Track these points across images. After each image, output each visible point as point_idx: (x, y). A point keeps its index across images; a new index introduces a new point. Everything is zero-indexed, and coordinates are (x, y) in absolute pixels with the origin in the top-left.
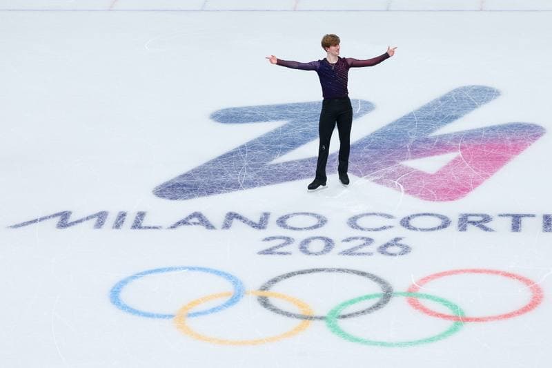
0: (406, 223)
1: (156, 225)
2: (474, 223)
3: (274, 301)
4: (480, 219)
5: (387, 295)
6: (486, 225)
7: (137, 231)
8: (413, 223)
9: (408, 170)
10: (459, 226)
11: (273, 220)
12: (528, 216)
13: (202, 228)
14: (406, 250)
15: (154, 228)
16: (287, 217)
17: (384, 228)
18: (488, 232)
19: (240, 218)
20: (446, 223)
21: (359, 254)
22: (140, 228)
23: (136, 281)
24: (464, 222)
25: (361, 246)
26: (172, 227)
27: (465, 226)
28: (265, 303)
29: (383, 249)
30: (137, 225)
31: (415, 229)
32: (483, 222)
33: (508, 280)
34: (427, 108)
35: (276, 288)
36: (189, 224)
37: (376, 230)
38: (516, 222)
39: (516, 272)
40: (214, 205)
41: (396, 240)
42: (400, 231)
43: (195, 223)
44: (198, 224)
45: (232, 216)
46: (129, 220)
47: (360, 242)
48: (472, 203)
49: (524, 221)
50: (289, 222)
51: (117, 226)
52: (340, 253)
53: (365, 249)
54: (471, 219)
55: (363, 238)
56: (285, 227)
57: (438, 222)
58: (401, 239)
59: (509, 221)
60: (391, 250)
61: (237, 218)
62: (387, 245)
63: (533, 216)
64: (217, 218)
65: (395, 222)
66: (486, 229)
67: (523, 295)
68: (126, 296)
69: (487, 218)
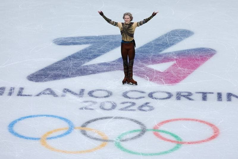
0: (151, 95)
1: (29, 94)
2: (184, 96)
4: (186, 94)
6: (190, 97)
7: (20, 97)
8: (154, 95)
10: (177, 97)
11: (86, 92)
12: (210, 93)
13: (51, 97)
14: (152, 109)
15: (28, 95)
16: (93, 91)
17: (141, 98)
18: (191, 101)
19: (70, 91)
20: (170, 96)
21: (129, 110)
22: (21, 95)
23: (21, 122)
24: (179, 96)
25: (129, 106)
26: (38, 95)
27: (180, 97)
29: (141, 108)
30: (20, 94)
31: (156, 98)
32: (188, 96)
33: (202, 124)
35: (90, 126)
36: (45, 94)
37: (137, 99)
38: (204, 96)
39: (206, 120)
40: (57, 85)
41: (147, 103)
42: (149, 100)
43: (48, 94)
44: (50, 94)
45: (66, 90)
46: (16, 91)
47: (129, 104)
48: (182, 86)
49: (208, 96)
50: (94, 94)
51: (10, 94)
52: (119, 110)
53: (131, 108)
54: (182, 94)
55: (130, 102)
56: (92, 96)
57: (166, 95)
58: (149, 103)
59: (201, 95)
60: (144, 108)
61: (69, 91)
62: (142, 106)
63: (213, 93)
64: (59, 92)
65: (146, 95)
66: (190, 99)
67: (210, 132)
68: (17, 128)
69: (190, 94)
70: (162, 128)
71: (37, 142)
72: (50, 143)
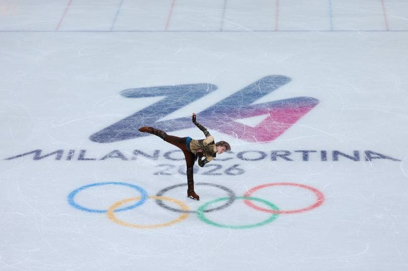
0: (240, 156)
1: (93, 158)
2: (281, 156)
3: (165, 202)
4: (284, 153)
5: (232, 198)
6: (287, 157)
7: (81, 161)
8: (244, 156)
9: (239, 125)
10: (272, 158)
11: (161, 154)
12: (312, 151)
13: (119, 160)
14: (241, 172)
15: (92, 159)
16: (170, 153)
17: (228, 159)
18: (289, 161)
19: (142, 153)
20: (263, 156)
21: (214, 174)
22: (83, 159)
23: (83, 191)
24: (274, 156)
25: (214, 170)
26: (103, 159)
27: (275, 158)
28: (160, 204)
29: (228, 172)
30: (81, 158)
31: (246, 159)
32: (286, 156)
33: (303, 189)
34: (249, 88)
35: (166, 195)
36: (112, 157)
37: (224, 160)
38: (305, 155)
39: (307, 184)
40: (127, 146)
41: (236, 166)
42: (238, 161)
43: (115, 157)
44: (117, 157)
45: (138, 152)
46: (77, 154)
47: (214, 167)
48: (278, 144)
49: (310, 154)
50: (171, 156)
51: (69, 158)
52: (202, 174)
53: (217, 172)
54: (278, 153)
55: (215, 165)
56: (169, 158)
57: (260, 155)
58: (238, 165)
59: (301, 154)
60: (232, 172)
61: (140, 153)
62: (230, 169)
63: (315, 151)
64: (128, 153)
65: (234, 156)
66: (288, 159)
67: (312, 199)
68: (79, 199)
69: (288, 153)
70: (254, 195)
71: (103, 215)
72: (120, 216)
